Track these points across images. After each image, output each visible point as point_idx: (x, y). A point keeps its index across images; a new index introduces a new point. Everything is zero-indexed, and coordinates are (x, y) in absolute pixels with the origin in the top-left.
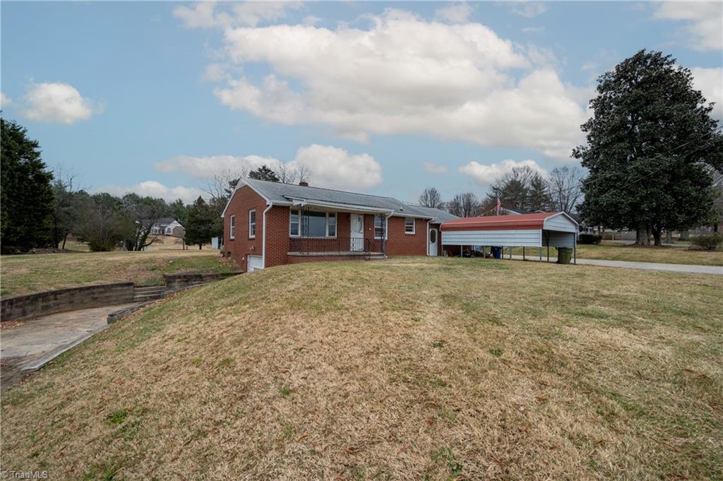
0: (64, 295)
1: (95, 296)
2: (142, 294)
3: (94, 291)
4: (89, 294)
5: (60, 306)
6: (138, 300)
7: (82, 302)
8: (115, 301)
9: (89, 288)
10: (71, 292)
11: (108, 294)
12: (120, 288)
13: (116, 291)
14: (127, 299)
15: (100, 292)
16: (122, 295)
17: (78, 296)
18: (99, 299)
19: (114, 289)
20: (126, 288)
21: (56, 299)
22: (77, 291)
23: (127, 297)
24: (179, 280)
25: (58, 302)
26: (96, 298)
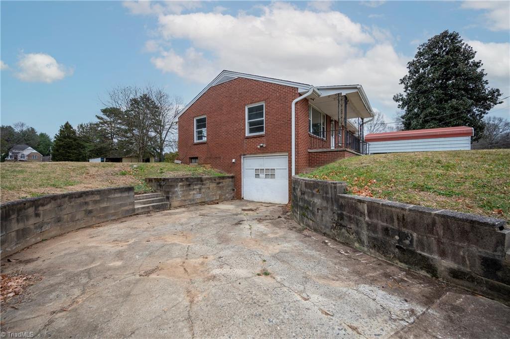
0: (48, 207)
1: (90, 208)
2: (141, 203)
3: (88, 199)
4: (81, 205)
5: (43, 229)
6: (140, 211)
7: (73, 220)
8: (114, 215)
9: (81, 195)
10: (59, 201)
11: (105, 205)
12: (119, 195)
13: (114, 198)
14: (127, 211)
15: (96, 202)
16: (121, 205)
17: (68, 208)
18: (94, 213)
19: (112, 196)
20: (126, 194)
21: (37, 215)
22: (67, 199)
23: (126, 208)
24: (181, 184)
25: (40, 220)
26: (90, 212)
